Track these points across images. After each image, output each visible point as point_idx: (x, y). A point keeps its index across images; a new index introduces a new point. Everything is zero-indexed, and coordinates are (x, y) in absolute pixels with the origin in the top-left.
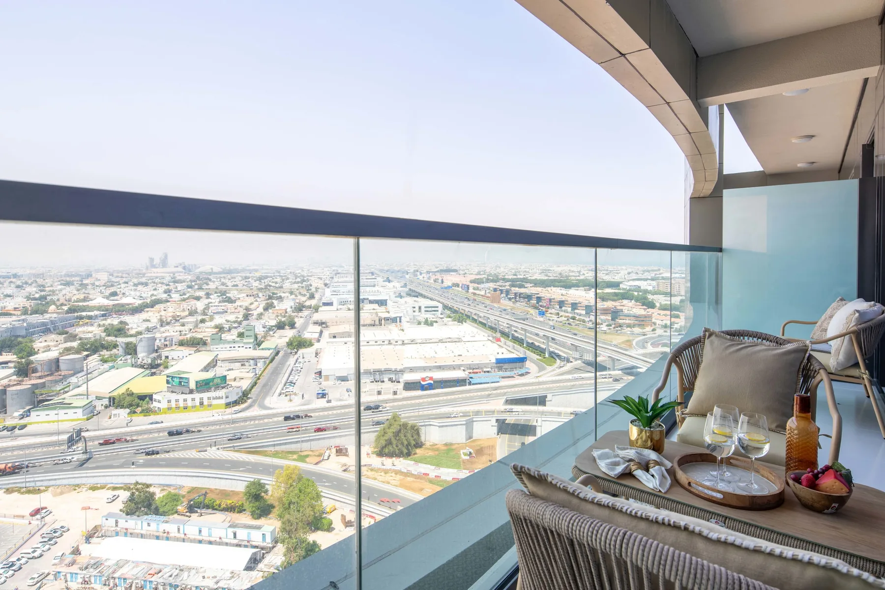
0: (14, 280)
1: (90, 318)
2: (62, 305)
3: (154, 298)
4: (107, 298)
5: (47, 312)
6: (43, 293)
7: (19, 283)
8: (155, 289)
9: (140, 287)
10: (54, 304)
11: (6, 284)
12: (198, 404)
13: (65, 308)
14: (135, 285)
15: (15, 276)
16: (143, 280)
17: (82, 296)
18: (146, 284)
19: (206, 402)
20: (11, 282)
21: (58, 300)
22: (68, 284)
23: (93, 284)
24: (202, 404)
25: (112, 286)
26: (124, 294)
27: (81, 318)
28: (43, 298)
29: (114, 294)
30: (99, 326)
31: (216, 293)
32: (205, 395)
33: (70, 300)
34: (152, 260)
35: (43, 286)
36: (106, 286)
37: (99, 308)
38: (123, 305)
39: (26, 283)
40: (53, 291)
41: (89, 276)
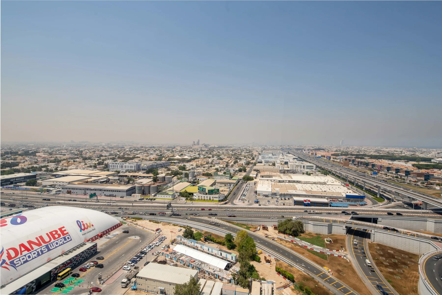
0: (153, 149)
1: (174, 163)
2: (167, 158)
3: (194, 156)
4: (180, 156)
5: (162, 160)
6: (161, 153)
7: (154, 150)
8: (195, 153)
9: (190, 153)
10: (164, 157)
11: (151, 150)
12: (209, 199)
13: (167, 159)
14: (189, 152)
15: (153, 147)
16: (191, 150)
17: (172, 155)
18: (192, 151)
19: (211, 199)
20: (152, 149)
21: (165, 156)
22: (168, 150)
23: (176, 151)
24: (210, 199)
25: (182, 152)
26: (185, 155)
27: (172, 163)
28: (161, 155)
29: (182, 155)
30: (177, 166)
31: (216, 156)
32: (211, 196)
33: (169, 156)
34: (194, 142)
35: (161, 151)
36: (180, 152)
37: (178, 159)
38: (185, 159)
39: (156, 150)
40: (164, 153)
41: (174, 148)
